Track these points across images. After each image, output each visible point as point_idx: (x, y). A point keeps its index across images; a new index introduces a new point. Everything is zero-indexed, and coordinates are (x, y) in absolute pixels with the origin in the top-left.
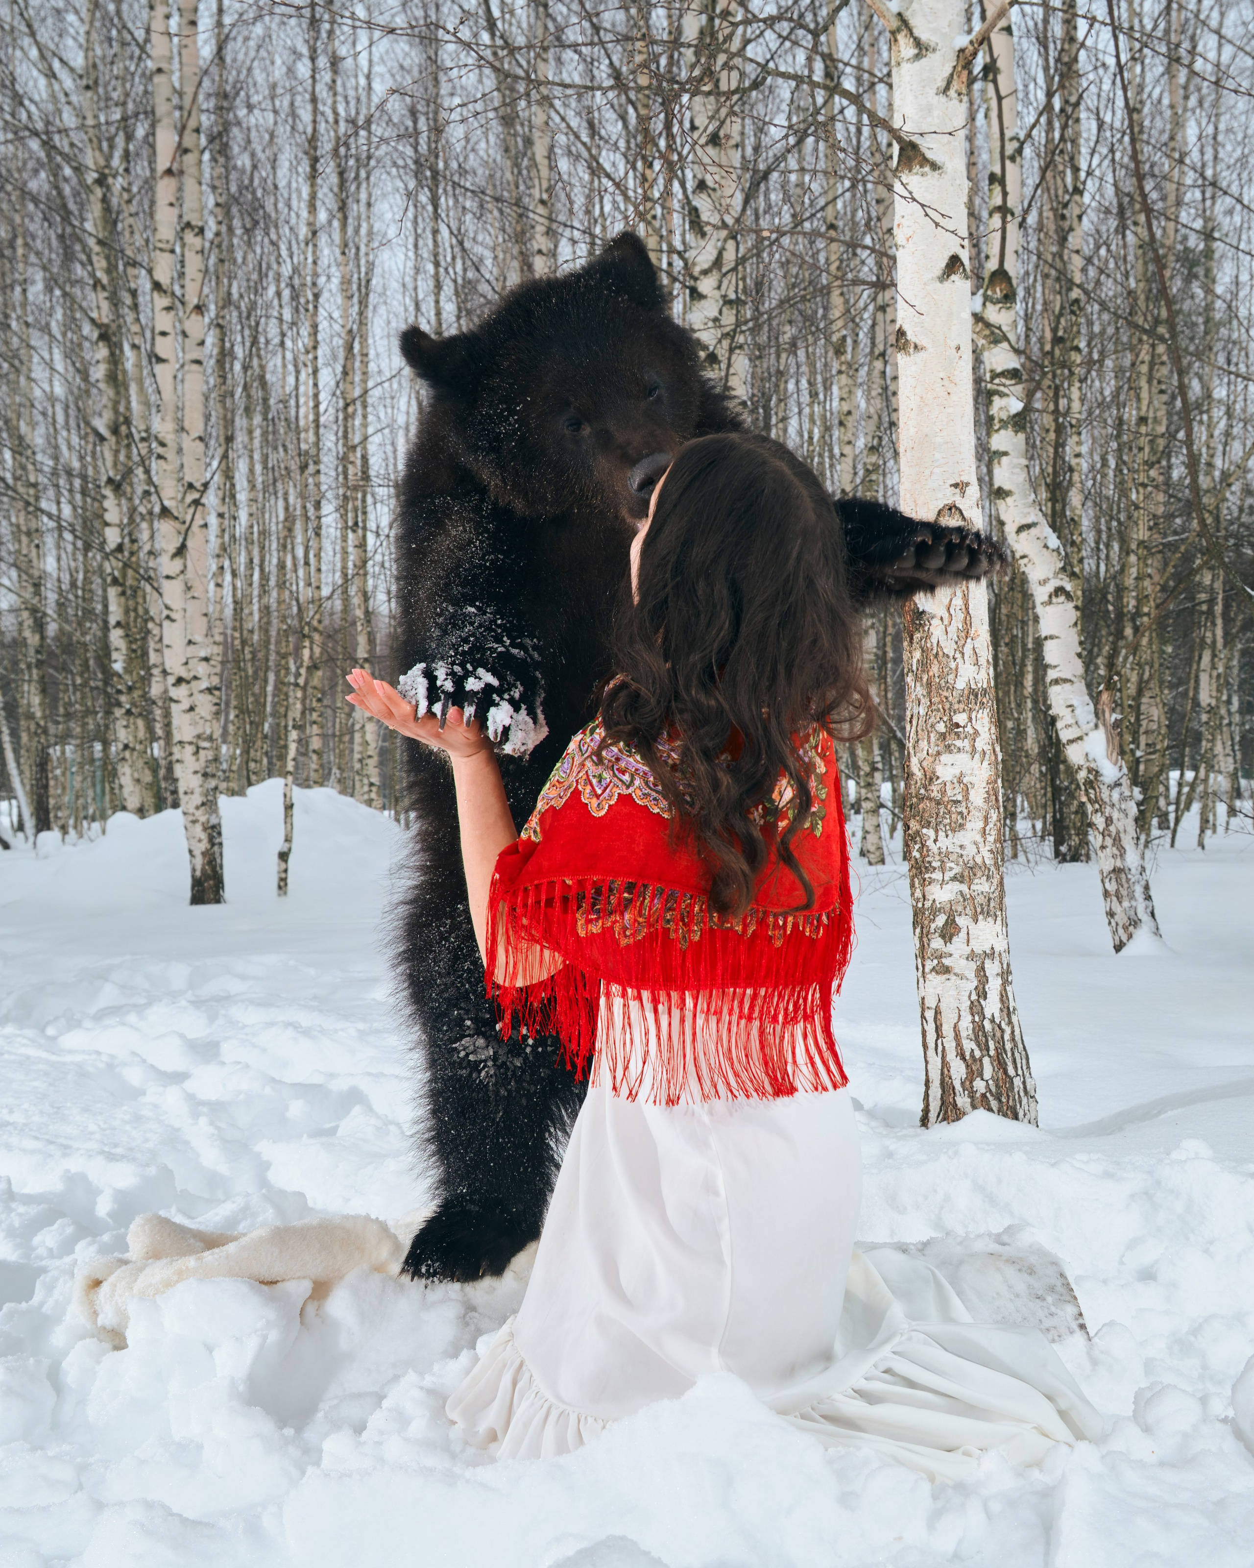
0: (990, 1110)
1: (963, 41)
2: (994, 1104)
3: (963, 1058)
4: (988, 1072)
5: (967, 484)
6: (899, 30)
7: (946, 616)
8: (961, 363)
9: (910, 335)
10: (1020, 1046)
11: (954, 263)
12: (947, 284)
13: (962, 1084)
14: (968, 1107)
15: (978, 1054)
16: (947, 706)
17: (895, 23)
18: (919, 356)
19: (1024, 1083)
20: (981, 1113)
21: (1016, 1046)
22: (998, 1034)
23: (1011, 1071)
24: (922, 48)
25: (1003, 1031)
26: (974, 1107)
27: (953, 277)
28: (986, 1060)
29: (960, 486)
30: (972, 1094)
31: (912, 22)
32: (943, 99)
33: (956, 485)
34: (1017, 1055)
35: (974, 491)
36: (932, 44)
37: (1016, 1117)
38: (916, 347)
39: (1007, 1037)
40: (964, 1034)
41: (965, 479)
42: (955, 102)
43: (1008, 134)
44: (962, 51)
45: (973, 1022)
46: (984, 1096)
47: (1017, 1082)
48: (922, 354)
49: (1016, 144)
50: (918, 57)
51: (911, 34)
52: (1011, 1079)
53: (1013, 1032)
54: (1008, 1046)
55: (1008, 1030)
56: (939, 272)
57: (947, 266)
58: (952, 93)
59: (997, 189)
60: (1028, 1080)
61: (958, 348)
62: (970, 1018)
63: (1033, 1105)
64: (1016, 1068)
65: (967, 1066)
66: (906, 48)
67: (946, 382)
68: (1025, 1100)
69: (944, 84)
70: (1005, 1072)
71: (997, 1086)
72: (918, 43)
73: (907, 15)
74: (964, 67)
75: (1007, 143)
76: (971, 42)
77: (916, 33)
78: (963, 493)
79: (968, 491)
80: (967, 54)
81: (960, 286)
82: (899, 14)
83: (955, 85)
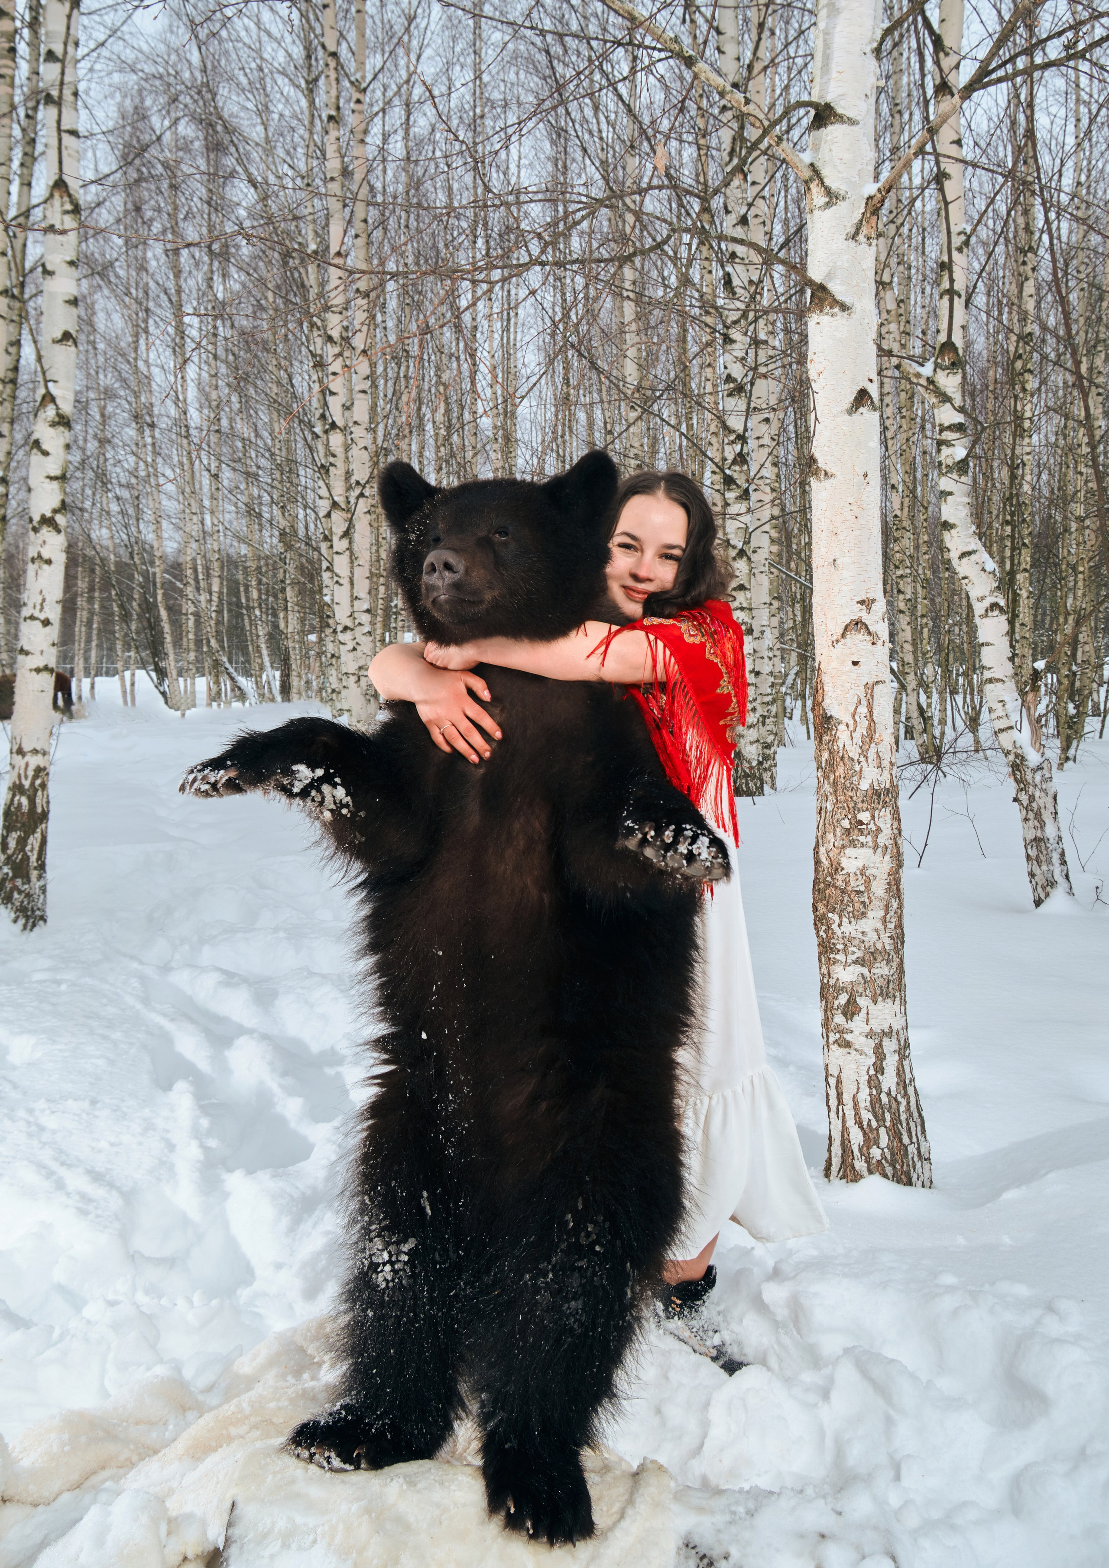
0: (885, 1176)
1: (871, 189)
2: (889, 1170)
3: (861, 1127)
4: (884, 1140)
5: (873, 601)
6: (811, 180)
7: (851, 722)
8: (869, 488)
9: (821, 463)
10: (916, 1115)
11: (862, 396)
12: (856, 416)
13: (860, 1149)
14: (865, 1172)
15: (874, 1124)
16: (851, 805)
17: (807, 174)
18: (828, 483)
19: (918, 1149)
20: (876, 1178)
21: (911, 1115)
22: (894, 1106)
23: (906, 1140)
24: (833, 197)
25: (898, 1103)
26: (870, 1172)
27: (861, 409)
28: (882, 1131)
29: (867, 603)
30: (868, 1161)
31: (825, 172)
32: (852, 244)
33: (862, 602)
34: (912, 1124)
35: (880, 606)
36: (842, 193)
37: (909, 1183)
38: (826, 474)
39: (902, 1108)
40: (862, 1105)
41: (871, 596)
42: (864, 246)
44: (870, 198)
45: (871, 1095)
46: (879, 1162)
47: (912, 1149)
48: (832, 480)
50: (828, 205)
51: (823, 183)
52: (906, 1147)
53: (908, 1103)
54: (903, 1117)
55: (904, 1102)
56: (847, 406)
57: (856, 399)
58: (861, 238)
60: (923, 1144)
61: (866, 475)
62: (868, 1091)
63: (927, 1166)
64: (910, 1137)
65: (865, 1134)
66: (818, 197)
67: (854, 507)
68: (918, 1165)
69: (853, 230)
70: (900, 1140)
71: (893, 1154)
72: (828, 192)
73: (819, 165)
74: (873, 214)
76: (879, 190)
77: (827, 182)
78: (869, 609)
79: (874, 607)
80: (875, 201)
81: (869, 418)
82: (812, 165)
83: (864, 230)
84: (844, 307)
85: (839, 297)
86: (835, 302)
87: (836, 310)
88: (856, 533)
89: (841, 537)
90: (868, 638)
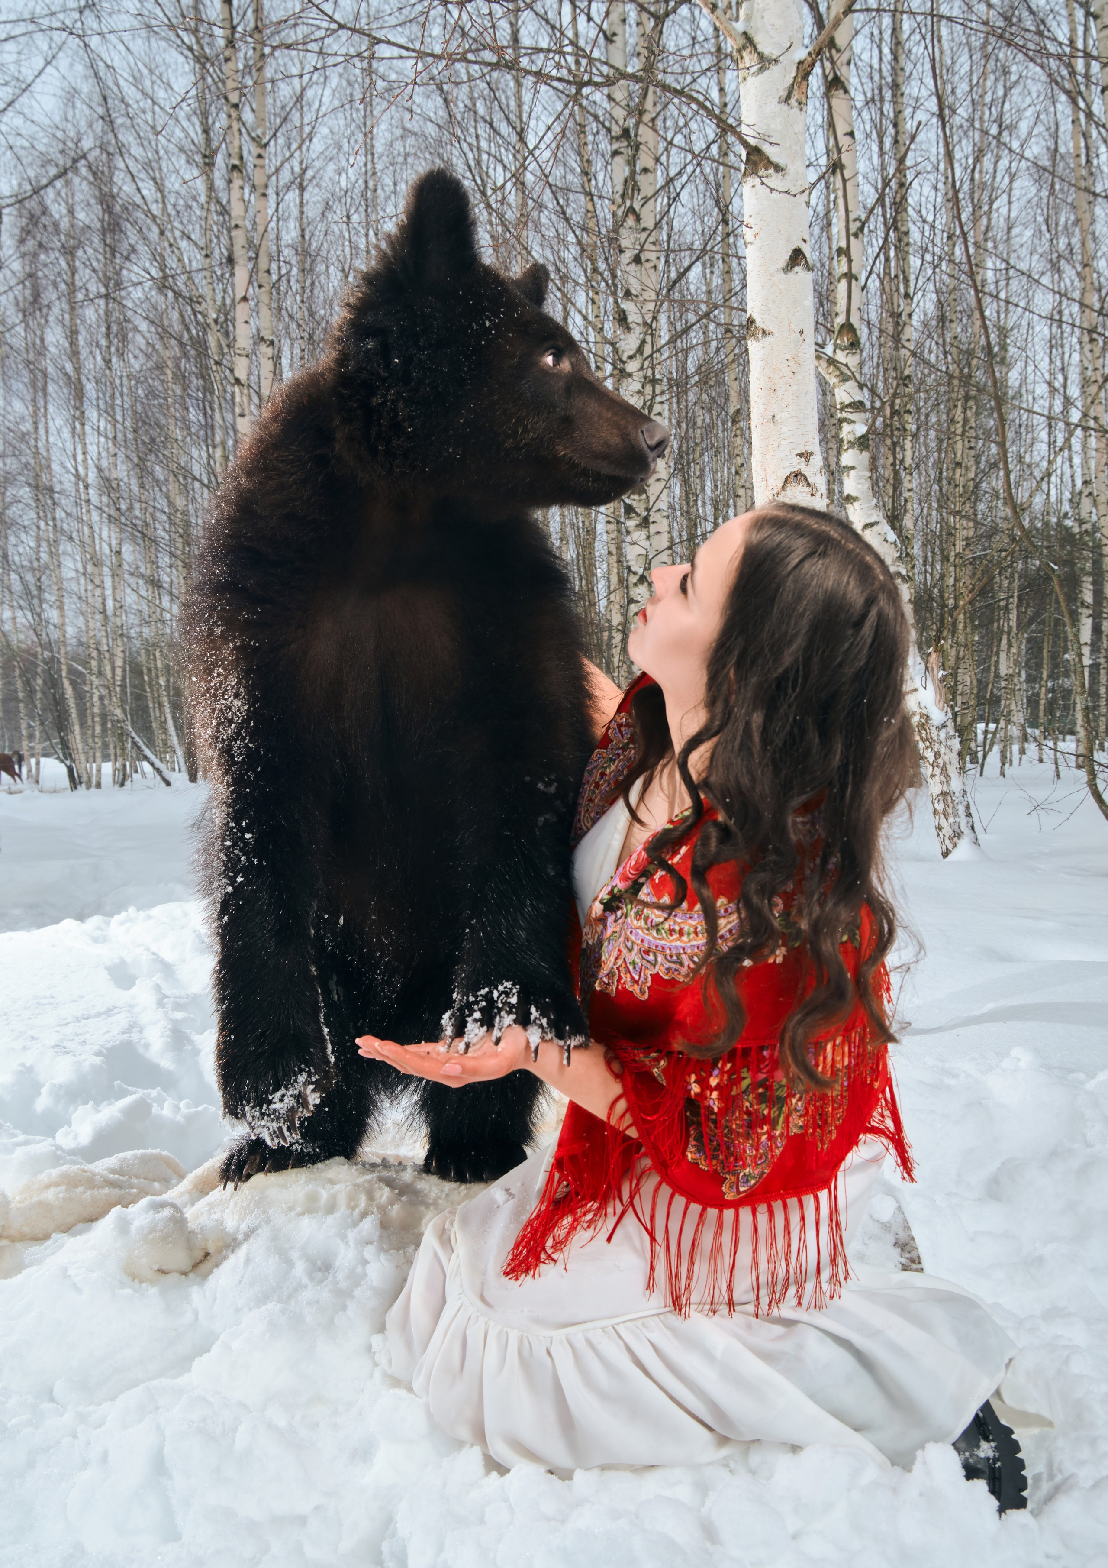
1: (802, 53)
5: (811, 454)
6: (744, 48)
8: (804, 346)
9: (759, 323)
11: (797, 257)
12: (791, 275)
17: (741, 41)
18: (765, 341)
24: (765, 62)
27: (796, 269)
29: (805, 456)
31: (757, 39)
32: (784, 107)
33: (801, 455)
35: (817, 460)
36: (774, 58)
38: (764, 332)
41: (809, 449)
42: (796, 110)
43: (852, 216)
44: (801, 63)
48: (769, 339)
49: (858, 224)
50: (761, 70)
51: (756, 49)
56: (783, 264)
57: (791, 258)
58: (793, 101)
59: (844, 259)
61: (802, 332)
66: (752, 64)
67: (792, 363)
69: (785, 94)
72: (761, 57)
73: (751, 33)
74: (803, 78)
75: (851, 223)
76: (810, 54)
77: (760, 48)
78: (807, 461)
79: (813, 459)
80: (806, 65)
81: (803, 278)
82: (745, 33)
83: (796, 95)
84: (778, 168)
85: (773, 159)
86: (770, 164)
87: (771, 171)
88: (794, 388)
89: (779, 393)
90: (807, 489)
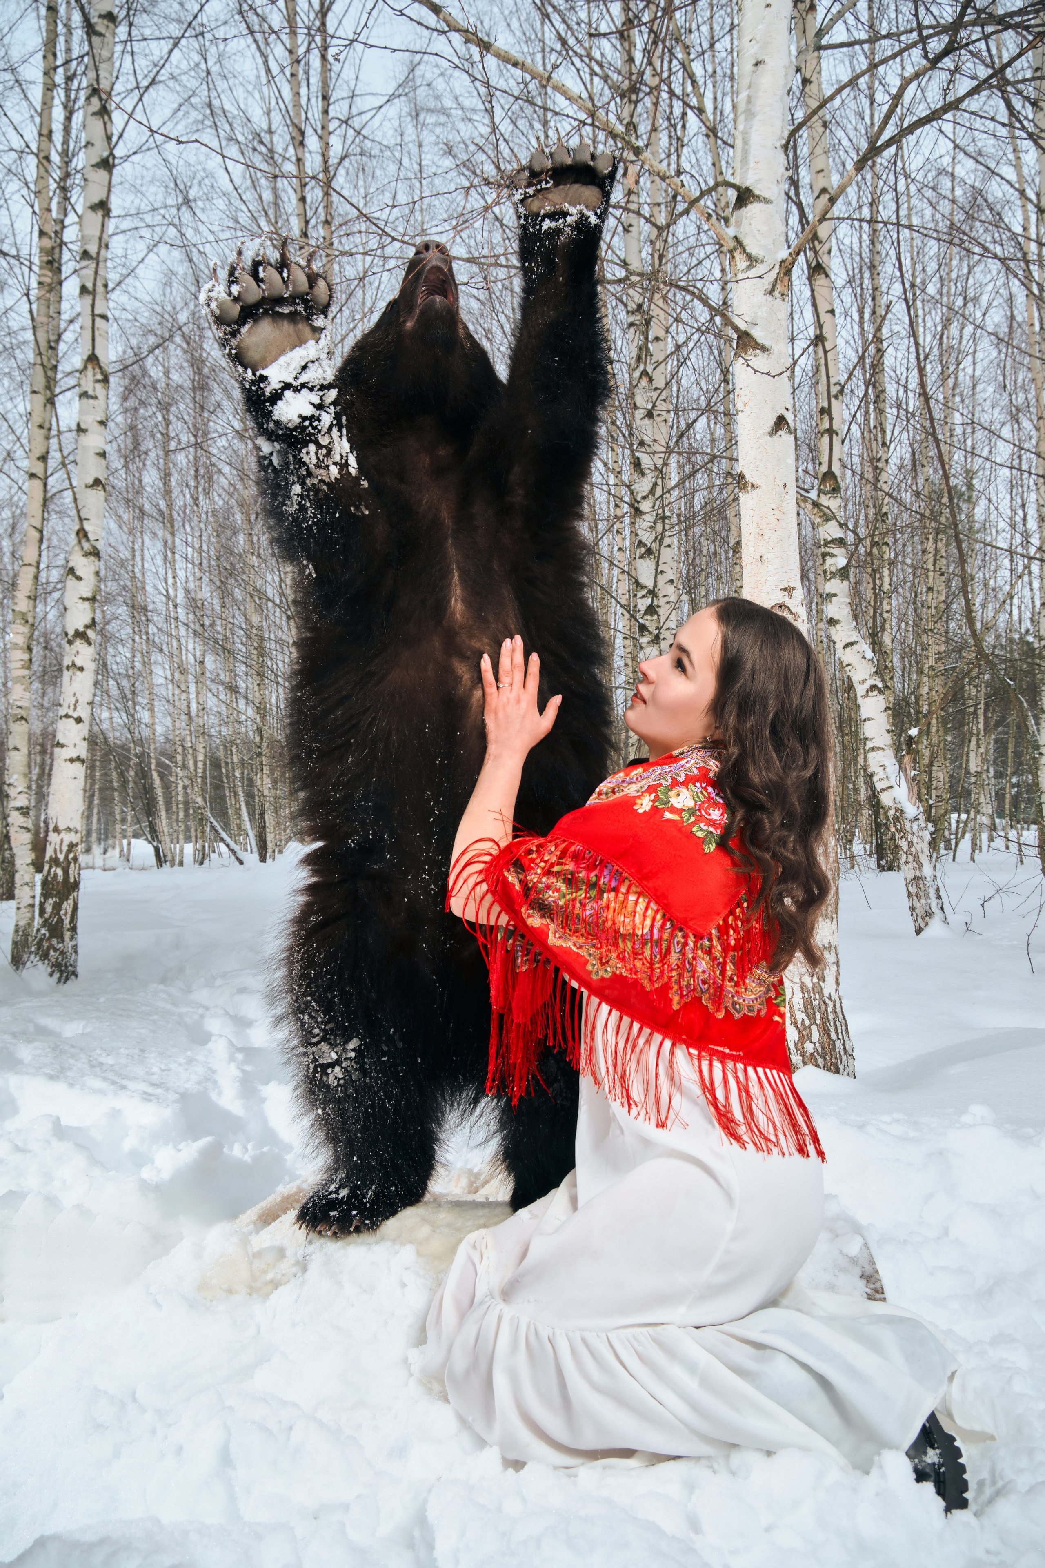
0: (817, 1066)
1: (784, 254)
2: (820, 1061)
3: (796, 1026)
4: (816, 1036)
5: (794, 588)
6: (735, 249)
8: (787, 497)
9: (749, 478)
10: (841, 1016)
11: (780, 422)
12: (775, 438)
13: (796, 1045)
14: (800, 1064)
15: (807, 1022)
17: (732, 244)
18: (754, 494)
19: (844, 1045)
20: (810, 1068)
21: (837, 1016)
22: (823, 1007)
23: (833, 1036)
24: (752, 260)
25: (826, 1005)
26: (805, 1064)
27: (780, 432)
28: (814, 1028)
29: (788, 590)
30: (803, 1055)
31: (746, 242)
32: (769, 298)
33: (785, 589)
34: (838, 1023)
35: (799, 594)
36: (760, 257)
37: (838, 1072)
38: (753, 486)
39: (830, 1009)
40: (796, 1007)
41: (792, 585)
42: (779, 301)
44: (783, 261)
45: (803, 998)
46: (812, 1054)
47: (838, 1044)
48: (757, 491)
50: (750, 267)
51: (745, 251)
52: (834, 1042)
53: (835, 1006)
54: (831, 1017)
55: (831, 1004)
56: (769, 429)
57: (775, 424)
58: (776, 293)
60: (847, 1042)
61: (785, 486)
62: (801, 995)
63: (851, 1061)
64: (837, 1033)
65: (799, 1032)
66: (741, 262)
67: (776, 512)
68: (844, 1058)
69: (770, 287)
70: (829, 1036)
71: (823, 1048)
72: (749, 257)
73: (741, 237)
74: (785, 274)
76: (790, 254)
77: (748, 249)
78: (790, 595)
79: (795, 593)
80: (787, 263)
81: (785, 439)
82: (735, 237)
83: (779, 288)
84: (764, 349)
85: (760, 341)
86: (758, 345)
87: (758, 351)
88: (779, 533)
89: (766, 537)
